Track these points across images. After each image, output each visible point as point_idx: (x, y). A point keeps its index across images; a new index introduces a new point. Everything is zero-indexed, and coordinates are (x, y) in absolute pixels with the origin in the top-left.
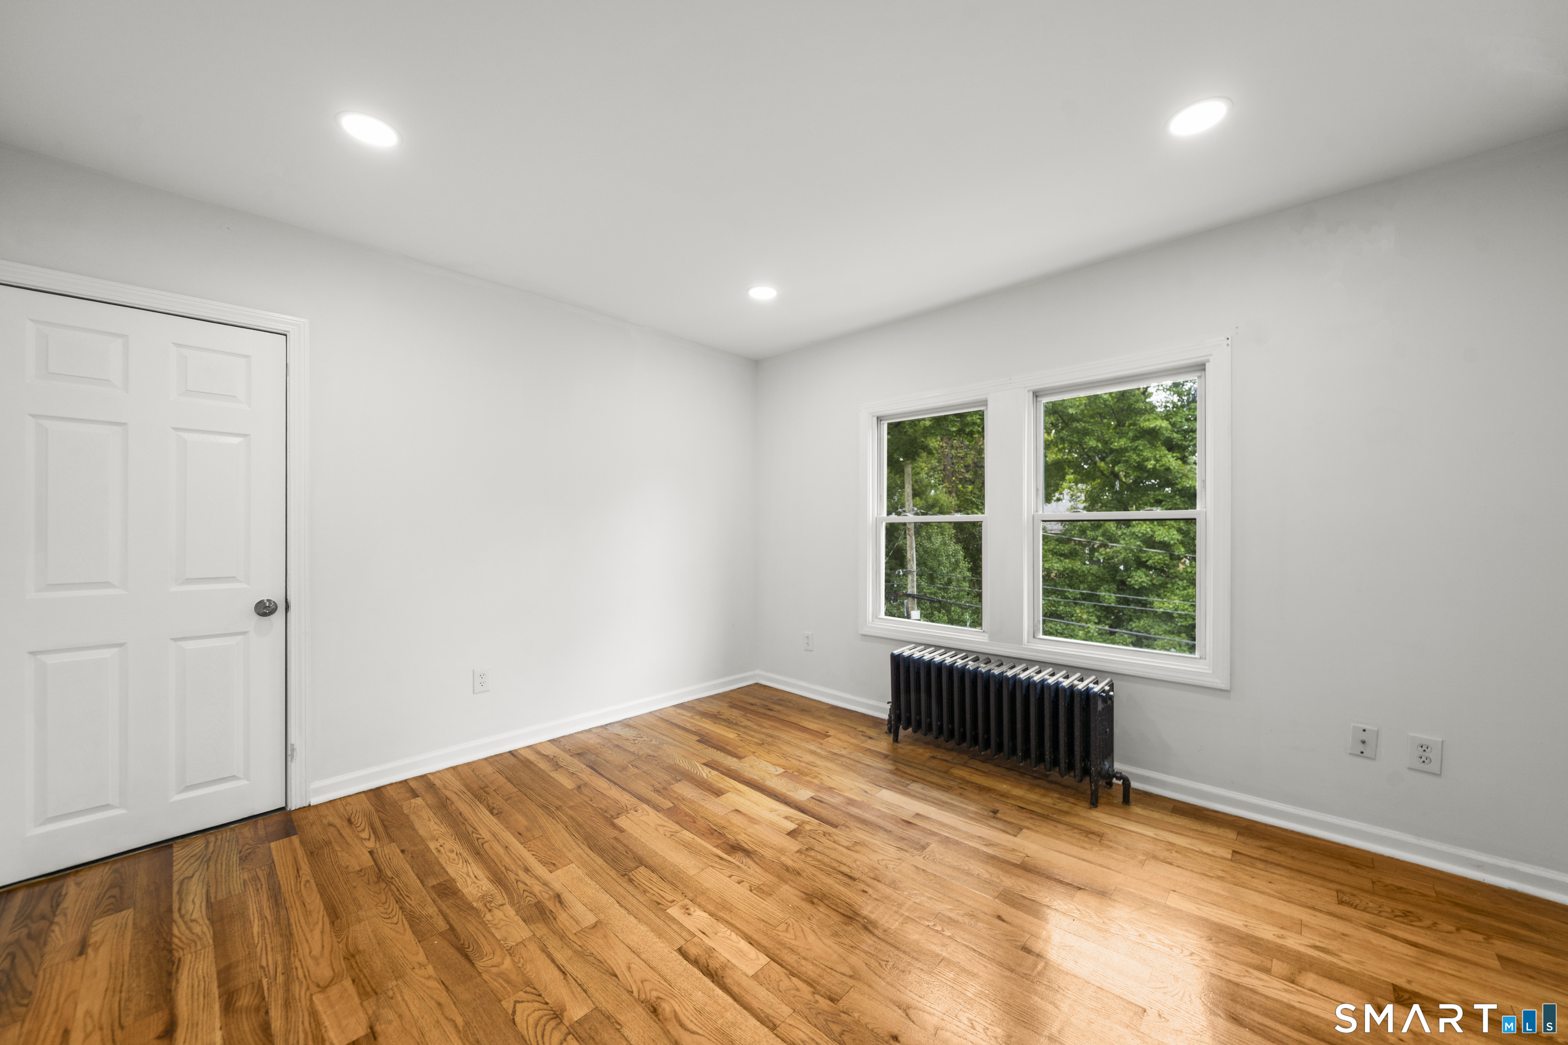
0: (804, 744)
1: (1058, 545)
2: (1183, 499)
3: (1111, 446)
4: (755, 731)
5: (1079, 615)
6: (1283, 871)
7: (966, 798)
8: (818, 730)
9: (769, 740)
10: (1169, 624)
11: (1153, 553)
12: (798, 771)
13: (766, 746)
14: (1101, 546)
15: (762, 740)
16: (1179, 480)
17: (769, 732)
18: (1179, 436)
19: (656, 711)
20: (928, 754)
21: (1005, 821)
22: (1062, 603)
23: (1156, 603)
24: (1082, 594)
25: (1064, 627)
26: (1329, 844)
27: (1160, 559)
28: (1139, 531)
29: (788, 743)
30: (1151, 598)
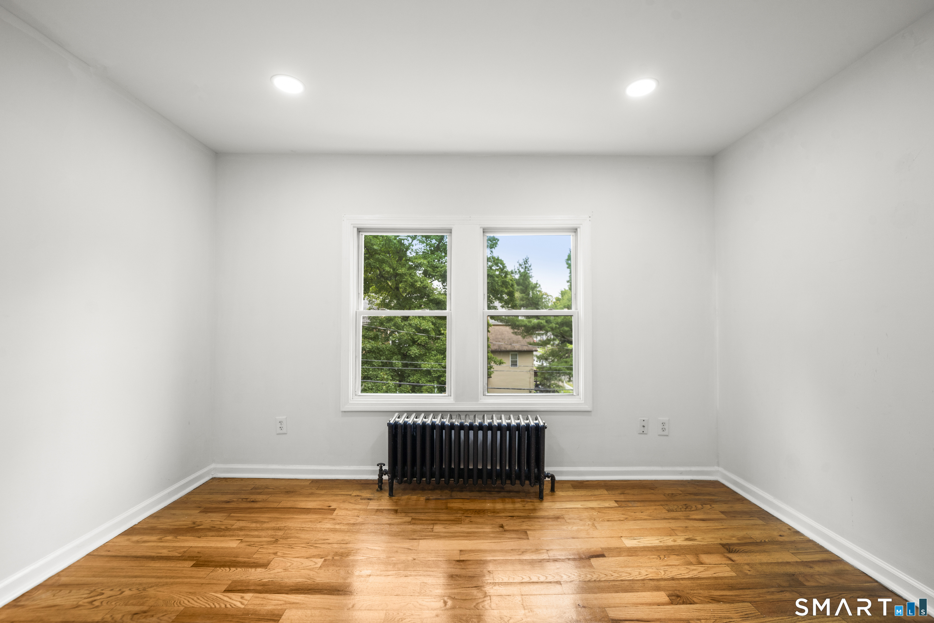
0: (319, 526)
1: (367, 332)
2: (433, 305)
3: (397, 271)
4: (256, 530)
5: (383, 376)
6: (639, 504)
7: (477, 523)
8: (320, 507)
9: (280, 533)
10: (429, 376)
11: (420, 336)
12: (336, 554)
13: (281, 541)
14: (392, 332)
15: (272, 536)
16: (431, 294)
17: (272, 525)
18: (431, 269)
19: (97, 550)
20: (422, 499)
21: (513, 530)
22: (371, 369)
23: (422, 365)
24: (382, 362)
25: (373, 385)
26: (633, 482)
27: (424, 339)
28: (414, 323)
29: (302, 530)
30: (419, 362)
